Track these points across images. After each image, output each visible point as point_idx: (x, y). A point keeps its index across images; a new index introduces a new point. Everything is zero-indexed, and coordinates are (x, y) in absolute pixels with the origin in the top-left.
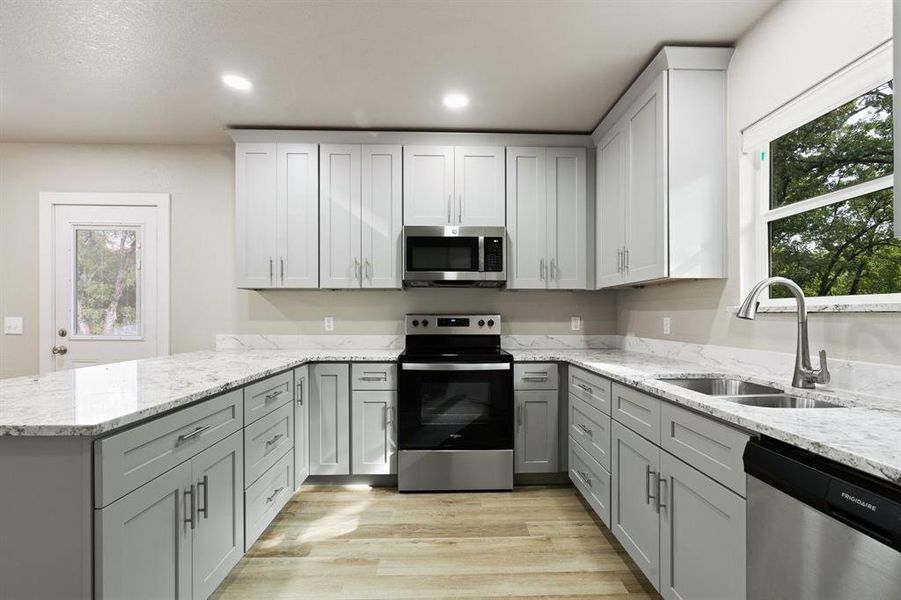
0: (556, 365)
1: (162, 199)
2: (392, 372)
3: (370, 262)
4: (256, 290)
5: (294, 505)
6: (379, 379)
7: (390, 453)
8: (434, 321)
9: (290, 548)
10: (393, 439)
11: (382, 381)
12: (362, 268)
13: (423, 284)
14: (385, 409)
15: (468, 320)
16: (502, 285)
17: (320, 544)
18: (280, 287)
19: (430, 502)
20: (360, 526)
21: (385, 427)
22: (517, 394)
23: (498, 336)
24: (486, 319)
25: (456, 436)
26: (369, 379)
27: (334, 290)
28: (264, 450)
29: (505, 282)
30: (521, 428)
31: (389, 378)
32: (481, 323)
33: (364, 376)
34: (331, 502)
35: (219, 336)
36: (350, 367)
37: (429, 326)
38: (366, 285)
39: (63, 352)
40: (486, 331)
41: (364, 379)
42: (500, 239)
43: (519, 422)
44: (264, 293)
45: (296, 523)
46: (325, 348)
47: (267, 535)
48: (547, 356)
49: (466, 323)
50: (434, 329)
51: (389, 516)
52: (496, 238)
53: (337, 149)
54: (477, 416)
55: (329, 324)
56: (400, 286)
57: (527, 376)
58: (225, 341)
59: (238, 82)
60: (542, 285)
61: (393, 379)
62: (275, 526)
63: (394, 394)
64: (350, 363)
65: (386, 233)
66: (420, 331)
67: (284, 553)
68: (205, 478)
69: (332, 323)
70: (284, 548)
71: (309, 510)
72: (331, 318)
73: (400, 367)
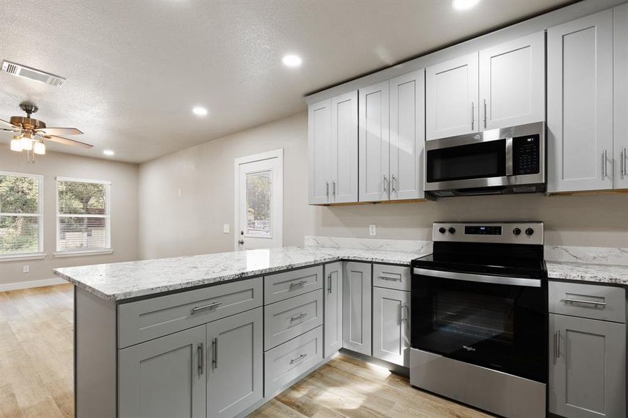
0: (623, 291)
1: (279, 153)
2: (406, 275)
3: (396, 177)
4: (325, 205)
5: (328, 368)
6: (395, 280)
7: (404, 348)
8: (460, 228)
9: (304, 404)
10: (407, 335)
11: (398, 281)
12: (390, 183)
13: (447, 194)
14: (400, 307)
15: (500, 228)
16: (541, 188)
17: (325, 409)
18: (333, 202)
19: (436, 407)
20: (363, 407)
21: (400, 323)
22: (553, 318)
23: (542, 246)
24: (523, 227)
25: (470, 349)
26: (387, 279)
27: (375, 203)
28: (288, 324)
29: (545, 185)
30: (560, 360)
31: (404, 279)
32: (518, 232)
33: (382, 275)
34: (353, 374)
35: (306, 237)
36: (372, 266)
37: (456, 233)
38: (393, 197)
39: (242, 243)
40: (524, 239)
41: (383, 278)
42: (536, 137)
43: (557, 354)
44: (330, 207)
45: (320, 384)
46: (369, 249)
47: (296, 386)
48: (605, 276)
49: (497, 231)
50: (462, 237)
51: (391, 407)
52: (529, 137)
53: (371, 89)
54: (497, 331)
55: (373, 230)
56: (423, 196)
57: (570, 298)
58: (309, 240)
59: (292, 61)
60: (607, 185)
61: (407, 280)
62: (305, 381)
63: (407, 295)
64: (372, 263)
65: (410, 151)
66: (446, 238)
67: (298, 406)
68: (216, 339)
69: (374, 230)
70: (300, 402)
71: (335, 376)
72: (374, 226)
73: (412, 271)
